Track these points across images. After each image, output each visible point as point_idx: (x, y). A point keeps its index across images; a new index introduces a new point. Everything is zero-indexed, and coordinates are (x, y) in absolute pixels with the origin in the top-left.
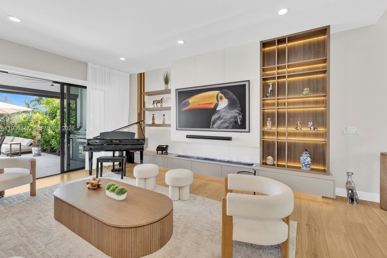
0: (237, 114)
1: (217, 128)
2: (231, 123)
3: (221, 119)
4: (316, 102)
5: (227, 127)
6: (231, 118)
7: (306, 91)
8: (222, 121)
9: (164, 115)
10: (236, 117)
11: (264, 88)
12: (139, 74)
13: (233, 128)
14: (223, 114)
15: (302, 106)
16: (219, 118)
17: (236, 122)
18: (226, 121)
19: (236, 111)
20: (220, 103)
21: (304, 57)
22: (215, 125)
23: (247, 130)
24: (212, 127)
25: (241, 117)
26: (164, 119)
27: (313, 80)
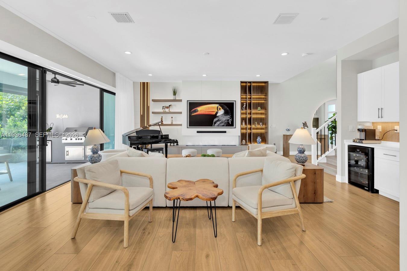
0: (229, 118)
1: (217, 126)
2: (226, 123)
3: (220, 121)
4: (261, 114)
5: (223, 126)
6: (226, 120)
7: (259, 108)
8: (220, 122)
9: (172, 118)
10: (228, 120)
11: (242, 105)
12: (142, 83)
13: (227, 126)
14: (221, 118)
15: (256, 115)
16: (218, 120)
17: (228, 123)
18: (223, 122)
19: (228, 116)
20: (219, 111)
21: (257, 91)
22: (216, 125)
23: (234, 127)
24: (214, 126)
25: (231, 120)
26: (172, 120)
27: (260, 103)
